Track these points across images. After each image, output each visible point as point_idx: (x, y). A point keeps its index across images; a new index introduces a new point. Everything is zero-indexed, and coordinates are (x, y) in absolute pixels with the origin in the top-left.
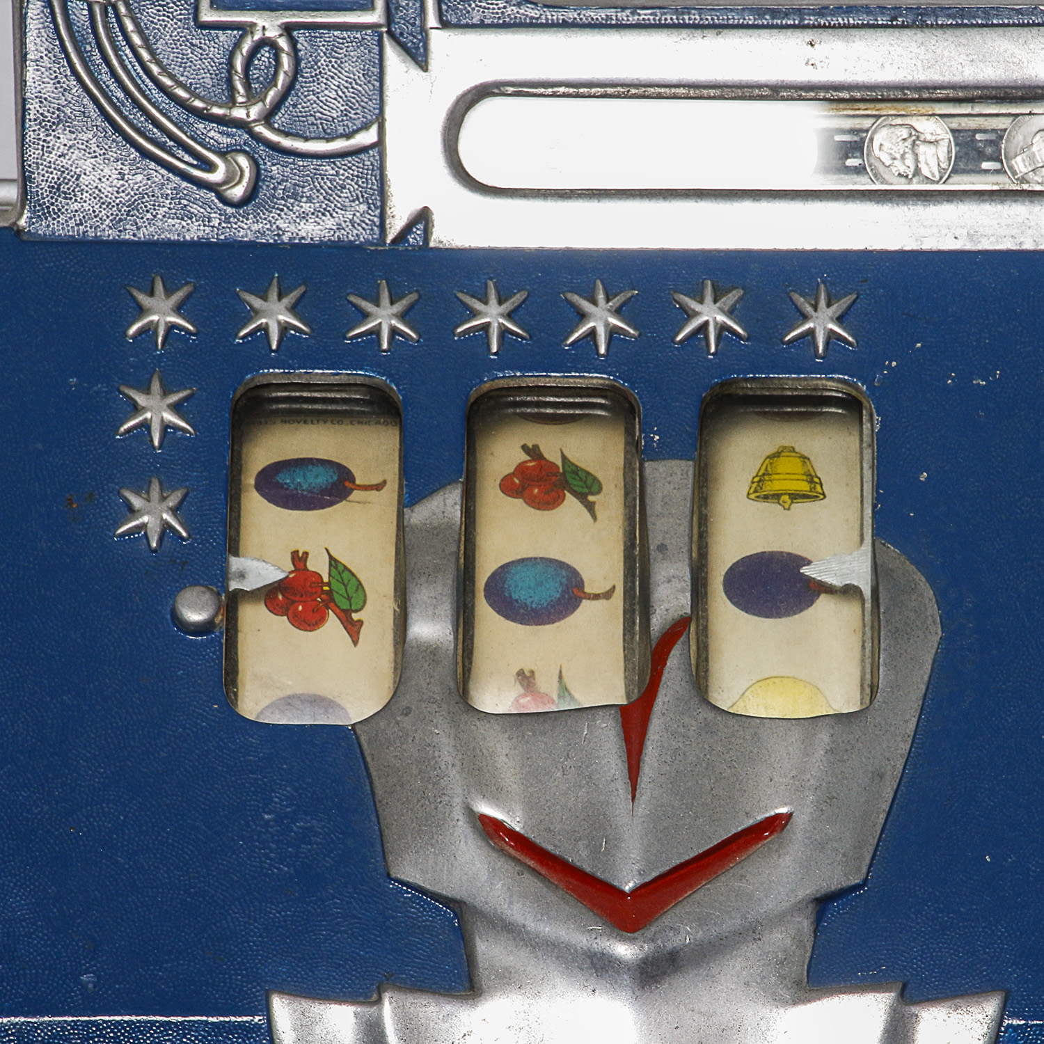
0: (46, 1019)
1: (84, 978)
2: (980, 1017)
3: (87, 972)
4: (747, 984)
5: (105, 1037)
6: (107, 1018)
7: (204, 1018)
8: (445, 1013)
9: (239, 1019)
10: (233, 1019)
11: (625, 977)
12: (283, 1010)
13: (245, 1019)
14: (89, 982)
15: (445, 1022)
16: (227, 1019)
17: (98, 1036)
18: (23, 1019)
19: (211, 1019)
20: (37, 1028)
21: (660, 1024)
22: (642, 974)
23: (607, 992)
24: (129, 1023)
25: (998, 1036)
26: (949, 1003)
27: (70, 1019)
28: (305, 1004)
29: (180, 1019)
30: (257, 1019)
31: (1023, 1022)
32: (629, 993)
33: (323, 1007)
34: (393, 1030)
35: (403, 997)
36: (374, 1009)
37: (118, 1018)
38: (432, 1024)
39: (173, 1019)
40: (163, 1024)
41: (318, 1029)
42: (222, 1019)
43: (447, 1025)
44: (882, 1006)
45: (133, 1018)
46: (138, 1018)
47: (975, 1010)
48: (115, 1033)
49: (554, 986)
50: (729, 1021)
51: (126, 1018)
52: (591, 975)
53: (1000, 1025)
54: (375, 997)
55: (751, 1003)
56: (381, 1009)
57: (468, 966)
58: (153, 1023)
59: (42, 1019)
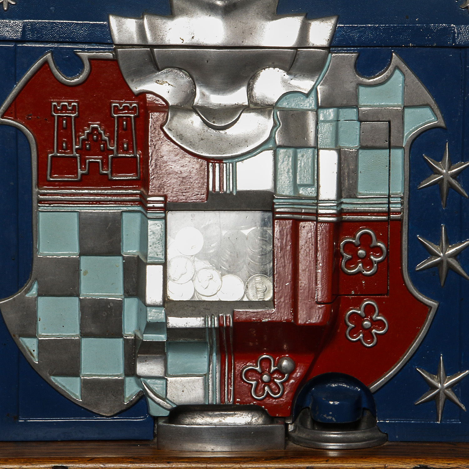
0: (40, 21)
1: (51, 8)
2: (330, 24)
3: (52, 6)
4: (258, 14)
5: (58, 27)
6: (58, 21)
7: (89, 22)
8: (163, 22)
9: (100, 23)
10: (98, 22)
11: (220, 11)
12: (113, 20)
13: (101, 23)
14: (52, 10)
15: (163, 25)
16: (96, 23)
17: (56, 27)
18: (33, 21)
19: (91, 23)
20: (37, 24)
21: (230, 26)
22: (225, 10)
23: (214, 16)
24: (66, 23)
25: (335, 30)
26: (320, 20)
27: (47, 21)
28: (120, 18)
29: (81, 22)
30: (105, 23)
31: (343, 25)
32: (221, 17)
33: (125, 19)
34: (147, 27)
35: (150, 17)
36: (141, 20)
37: (62, 21)
38: (159, 25)
39: (79, 22)
40: (76, 23)
41: (124, 26)
42: (94, 22)
43: (164, 26)
44: (300, 20)
45: (67, 21)
46: (68, 21)
47: (328, 22)
48: (61, 26)
49: (197, 14)
50: (252, 26)
51: (65, 21)
52: (209, 10)
53: (336, 26)
54: (142, 17)
55: (259, 20)
56: (143, 20)
57: (171, 7)
58: (73, 23)
59: (39, 21)
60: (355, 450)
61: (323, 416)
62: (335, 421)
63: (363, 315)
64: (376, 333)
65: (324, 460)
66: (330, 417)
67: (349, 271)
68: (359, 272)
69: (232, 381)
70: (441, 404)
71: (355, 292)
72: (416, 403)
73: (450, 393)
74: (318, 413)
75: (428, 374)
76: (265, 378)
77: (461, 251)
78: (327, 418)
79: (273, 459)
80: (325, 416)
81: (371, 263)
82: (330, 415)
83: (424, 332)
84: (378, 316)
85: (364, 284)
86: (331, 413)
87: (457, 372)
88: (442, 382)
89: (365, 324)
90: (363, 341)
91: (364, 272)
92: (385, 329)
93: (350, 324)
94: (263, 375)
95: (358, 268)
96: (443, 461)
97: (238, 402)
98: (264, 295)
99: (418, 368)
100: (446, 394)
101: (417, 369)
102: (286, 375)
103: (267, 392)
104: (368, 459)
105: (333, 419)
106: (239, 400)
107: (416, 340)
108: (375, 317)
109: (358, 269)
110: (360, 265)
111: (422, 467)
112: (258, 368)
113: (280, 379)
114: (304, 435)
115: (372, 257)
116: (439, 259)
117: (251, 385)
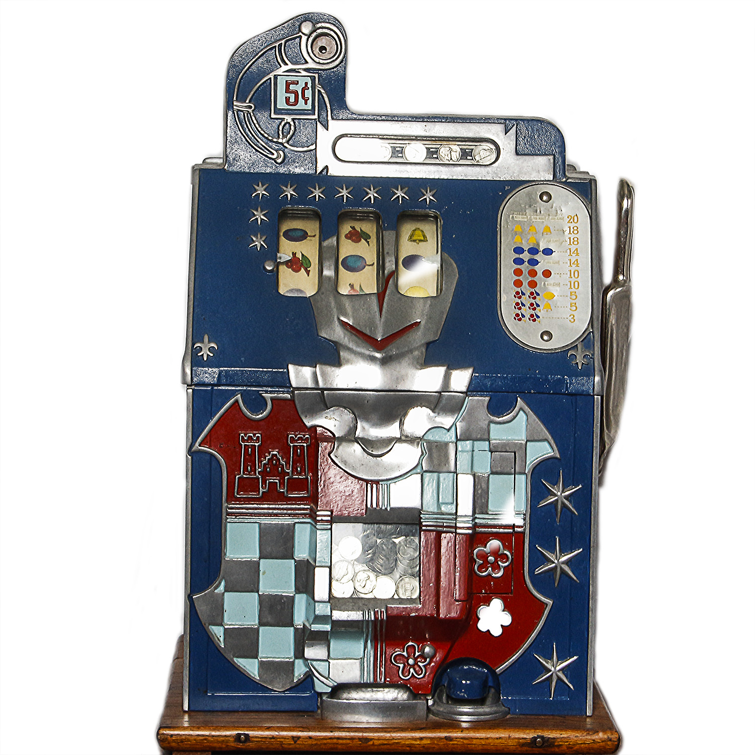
2: (468, 373)
3: (242, 357)
4: (409, 364)
5: (247, 374)
6: (248, 369)
7: (272, 370)
8: (332, 370)
10: (279, 370)
11: (378, 362)
12: (291, 368)
13: (282, 370)
14: (243, 360)
18: (227, 368)
20: (230, 371)
21: (387, 374)
22: (382, 361)
24: (253, 370)
25: (472, 378)
26: (460, 370)
27: (239, 368)
28: (297, 367)
29: (266, 370)
30: (285, 370)
31: (478, 375)
33: (302, 367)
34: (319, 374)
35: (322, 366)
36: (314, 368)
38: (329, 373)
40: (262, 371)
41: (301, 373)
42: (276, 370)
43: (333, 373)
44: (443, 370)
47: (466, 371)
48: (250, 373)
49: (360, 363)
50: (404, 373)
52: (369, 361)
53: (473, 375)
54: (315, 365)
55: (410, 369)
56: (316, 368)
57: (339, 359)
59: (232, 369)
62: (467, 697)
64: (502, 625)
65: (459, 730)
66: (463, 694)
67: (481, 574)
68: (489, 575)
69: (383, 664)
70: (554, 684)
71: (485, 591)
72: (533, 683)
73: (561, 675)
74: (452, 690)
75: (543, 659)
76: (411, 661)
77: (573, 559)
78: (461, 694)
80: (458, 693)
81: (499, 567)
82: (463, 692)
84: (504, 611)
85: (492, 585)
86: (463, 690)
88: (555, 666)
94: (409, 660)
95: (488, 571)
97: (388, 681)
98: (411, 593)
99: (535, 654)
100: (557, 676)
102: (428, 660)
103: (412, 673)
105: (465, 695)
106: (389, 679)
109: (488, 573)
110: (490, 569)
111: (539, 737)
112: (405, 654)
113: (423, 662)
114: (441, 709)
115: (499, 563)
116: (554, 565)
117: (399, 667)
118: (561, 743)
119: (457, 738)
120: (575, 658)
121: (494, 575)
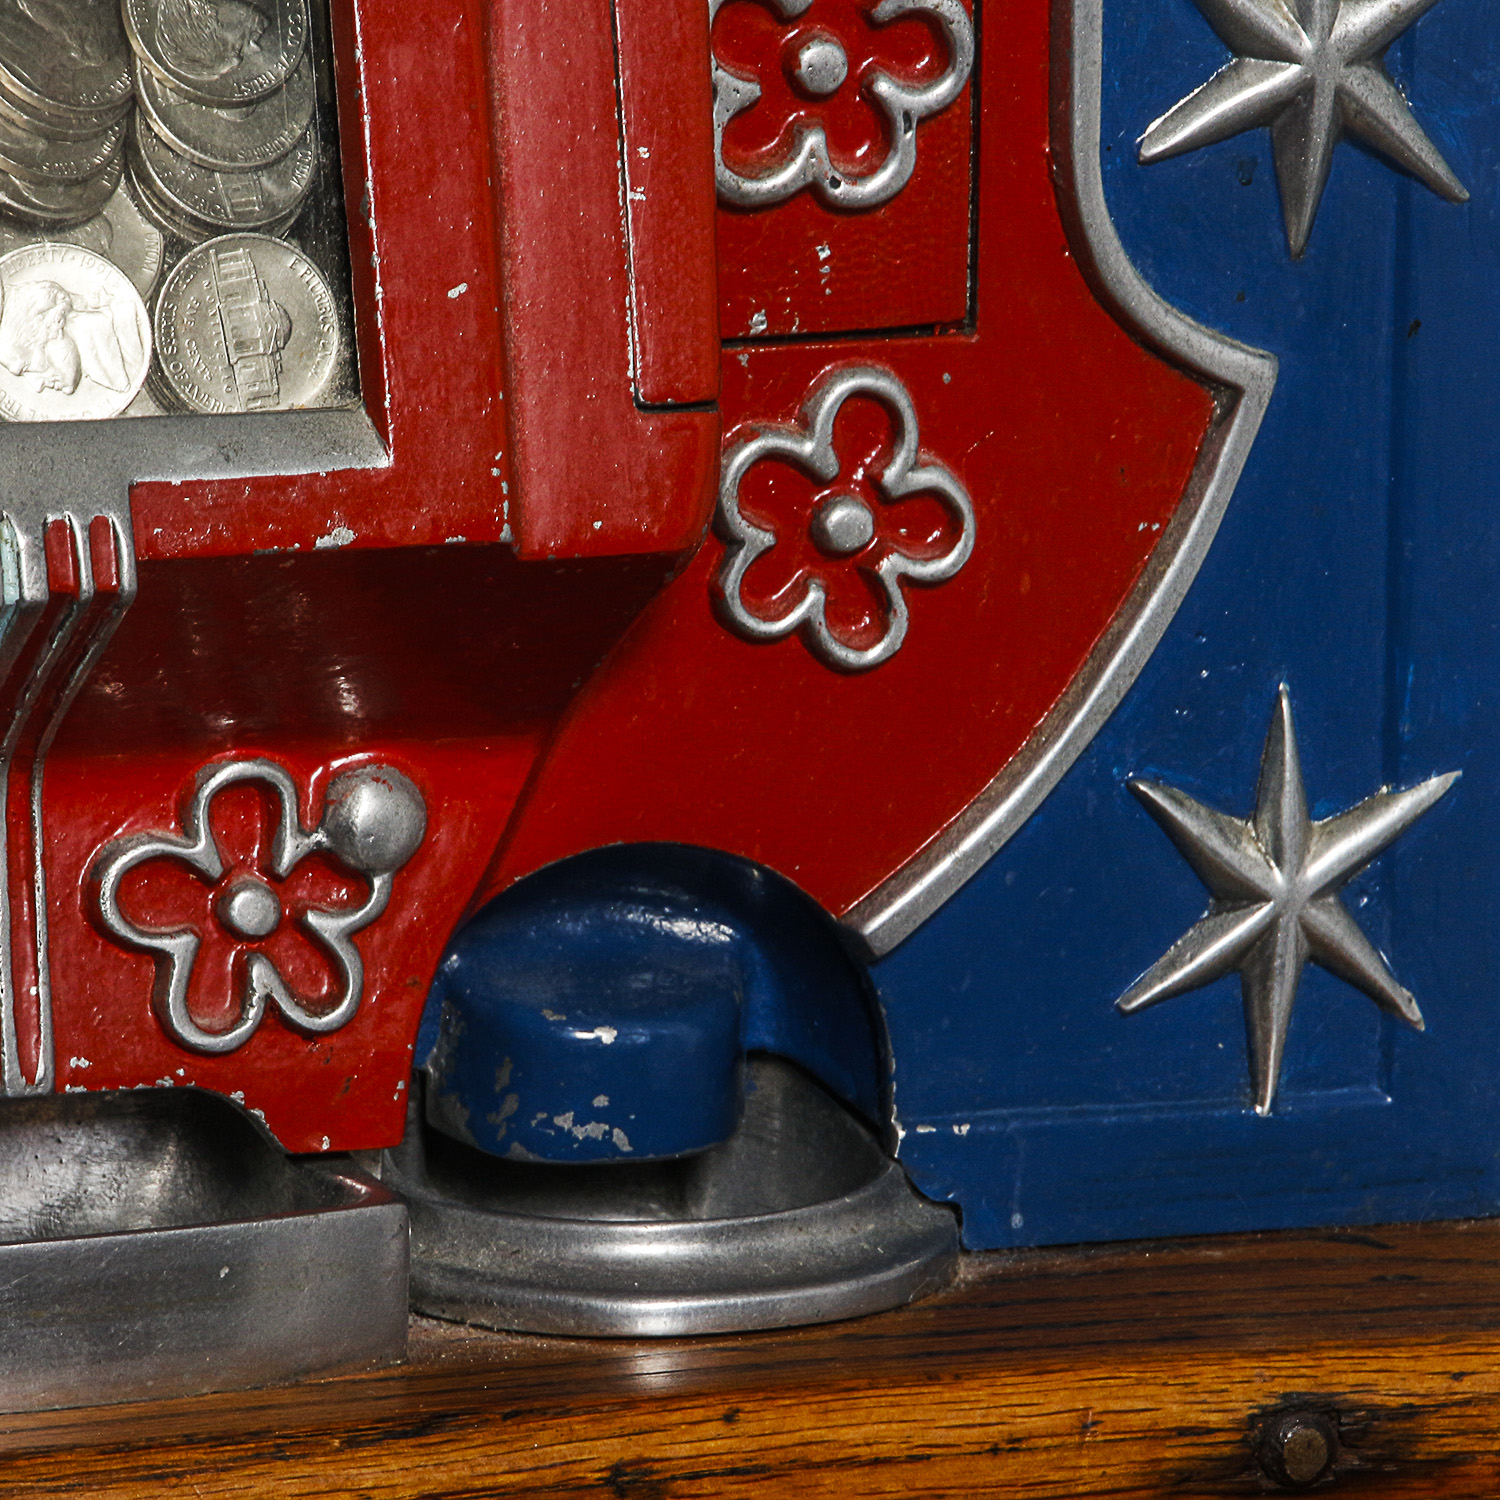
60: (841, 1330)
61: (548, 1123)
62: (627, 1148)
63: (830, 465)
64: (905, 580)
65: (710, 1413)
66: (595, 1130)
67: (749, 186)
68: (811, 191)
69: (42, 948)
70: (1280, 998)
71: (771, 319)
72: (1129, 1002)
73: (1333, 925)
74: (511, 1104)
75: (1203, 811)
76: (249, 908)
77: (1416, 19)
78: (580, 1133)
79: (392, 1435)
80: (565, 1121)
81: (879, 125)
82: (599, 1116)
83: (1192, 549)
84: (917, 465)
85: (826, 269)
86: (601, 1101)
87: (1372, 790)
88: (1289, 854)
89: (840, 524)
90: (824, 632)
91: (836, 183)
92: (960, 545)
93: (752, 531)
94: (233, 896)
95: (800, 160)
96: (1417, 1358)
97: (77, 1076)
98: (279, 372)
99: (1143, 780)
100: (1309, 932)
101: (1142, 787)
102: (377, 882)
103: (269, 999)
104: (975, 1384)
105: (619, 1136)
106: (84, 1063)
107: (1142, 606)
108: (902, 476)
109: (803, 170)
110: (814, 140)
111: (1292, 1406)
112: (201, 849)
113: (344, 908)
114: (482, 1260)
115: (884, 87)
116: (1289, 73)
117: (163, 959)
118: (1457, 1444)
119: (696, 1476)
120: (1434, 786)
121: (843, 190)
